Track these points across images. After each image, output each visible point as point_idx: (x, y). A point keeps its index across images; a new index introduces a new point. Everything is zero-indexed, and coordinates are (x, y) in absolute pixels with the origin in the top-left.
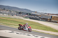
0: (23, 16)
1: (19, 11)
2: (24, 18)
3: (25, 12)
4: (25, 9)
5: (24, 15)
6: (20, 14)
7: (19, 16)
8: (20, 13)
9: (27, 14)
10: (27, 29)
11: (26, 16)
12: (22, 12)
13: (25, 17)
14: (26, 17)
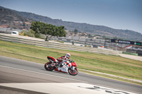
0: (120, 49)
1: (112, 36)
2: (123, 53)
3: (126, 38)
4: (127, 31)
5: (123, 46)
6: (113, 43)
7: (111, 48)
8: (113, 41)
9: (132, 43)
10: (67, 69)
11: (129, 48)
12: (118, 37)
13: (127, 50)
14: (129, 52)
